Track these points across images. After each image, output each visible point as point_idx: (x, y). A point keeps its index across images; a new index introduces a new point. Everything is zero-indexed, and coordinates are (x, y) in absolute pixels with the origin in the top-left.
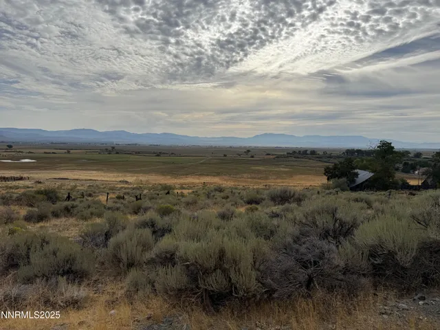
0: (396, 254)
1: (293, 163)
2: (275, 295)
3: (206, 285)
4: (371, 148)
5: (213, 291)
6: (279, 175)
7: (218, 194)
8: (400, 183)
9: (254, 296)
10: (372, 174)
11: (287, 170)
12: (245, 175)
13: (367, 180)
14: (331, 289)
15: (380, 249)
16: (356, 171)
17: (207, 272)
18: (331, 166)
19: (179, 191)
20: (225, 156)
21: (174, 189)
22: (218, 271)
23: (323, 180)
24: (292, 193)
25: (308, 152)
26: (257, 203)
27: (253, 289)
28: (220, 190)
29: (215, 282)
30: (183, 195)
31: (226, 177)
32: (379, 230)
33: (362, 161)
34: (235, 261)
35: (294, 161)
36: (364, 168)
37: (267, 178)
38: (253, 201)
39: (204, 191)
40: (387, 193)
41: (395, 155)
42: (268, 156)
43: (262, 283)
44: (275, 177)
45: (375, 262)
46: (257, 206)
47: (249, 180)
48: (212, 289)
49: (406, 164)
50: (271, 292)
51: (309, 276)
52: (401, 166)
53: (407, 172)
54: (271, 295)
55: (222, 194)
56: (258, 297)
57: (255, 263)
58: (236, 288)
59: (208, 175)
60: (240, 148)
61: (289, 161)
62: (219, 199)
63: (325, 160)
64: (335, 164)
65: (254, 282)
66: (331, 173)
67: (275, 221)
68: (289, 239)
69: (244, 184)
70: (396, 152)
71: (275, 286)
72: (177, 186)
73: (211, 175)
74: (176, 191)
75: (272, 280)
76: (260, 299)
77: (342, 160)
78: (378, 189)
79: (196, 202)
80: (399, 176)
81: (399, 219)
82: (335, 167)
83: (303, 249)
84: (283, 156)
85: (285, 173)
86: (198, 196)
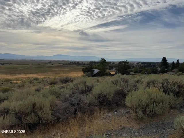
0: (107, 96)
1: (70, 67)
2: (61, 120)
3: (26, 121)
4: (99, 61)
5: (30, 123)
6: (64, 72)
7: (35, 81)
8: (108, 73)
9: (51, 122)
10: (99, 70)
11: (67, 70)
12: (49, 73)
13: (97, 73)
14: (84, 113)
15: (102, 95)
16: (93, 69)
17: (26, 115)
18: (85, 68)
19: (15, 82)
20: (39, 64)
21: (12, 81)
22: (32, 113)
23: (82, 73)
24: (70, 79)
25: (76, 63)
26: (55, 84)
27: (50, 119)
28: (37, 79)
29: (31, 119)
30: (17, 83)
31: (40, 74)
32: (101, 88)
33: (95, 66)
34: (41, 108)
35: (71, 66)
36: (96, 68)
37: (59, 74)
38: (53, 83)
39: (28, 80)
40: (104, 77)
41: (106, 63)
42: (60, 64)
43: (54, 116)
44: (63, 73)
45: (100, 100)
46: (54, 85)
47: (51, 75)
48: (29, 122)
49: (110, 67)
50: (58, 119)
51: (75, 109)
52: (108, 67)
53: (110, 69)
54: (59, 120)
55: (38, 81)
56: (53, 122)
57: (51, 107)
58: (41, 120)
59: (30, 73)
60: (47, 60)
61: (68, 66)
62: (36, 83)
63: (83, 66)
64: (86, 67)
65: (50, 116)
66: (84, 71)
67: (62, 90)
68: (67, 96)
69: (49, 77)
70: (107, 62)
71: (60, 116)
72: (14, 79)
73: (32, 74)
74: (13, 82)
75: (59, 114)
76: (54, 123)
77: (89, 65)
78: (101, 76)
79: (24, 86)
80: (108, 71)
81: (108, 84)
82: (86, 68)
83: (73, 99)
84: (67, 64)
85: (67, 71)
86: (25, 83)
